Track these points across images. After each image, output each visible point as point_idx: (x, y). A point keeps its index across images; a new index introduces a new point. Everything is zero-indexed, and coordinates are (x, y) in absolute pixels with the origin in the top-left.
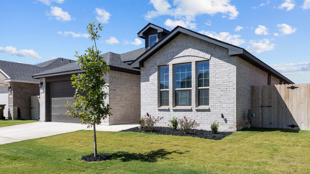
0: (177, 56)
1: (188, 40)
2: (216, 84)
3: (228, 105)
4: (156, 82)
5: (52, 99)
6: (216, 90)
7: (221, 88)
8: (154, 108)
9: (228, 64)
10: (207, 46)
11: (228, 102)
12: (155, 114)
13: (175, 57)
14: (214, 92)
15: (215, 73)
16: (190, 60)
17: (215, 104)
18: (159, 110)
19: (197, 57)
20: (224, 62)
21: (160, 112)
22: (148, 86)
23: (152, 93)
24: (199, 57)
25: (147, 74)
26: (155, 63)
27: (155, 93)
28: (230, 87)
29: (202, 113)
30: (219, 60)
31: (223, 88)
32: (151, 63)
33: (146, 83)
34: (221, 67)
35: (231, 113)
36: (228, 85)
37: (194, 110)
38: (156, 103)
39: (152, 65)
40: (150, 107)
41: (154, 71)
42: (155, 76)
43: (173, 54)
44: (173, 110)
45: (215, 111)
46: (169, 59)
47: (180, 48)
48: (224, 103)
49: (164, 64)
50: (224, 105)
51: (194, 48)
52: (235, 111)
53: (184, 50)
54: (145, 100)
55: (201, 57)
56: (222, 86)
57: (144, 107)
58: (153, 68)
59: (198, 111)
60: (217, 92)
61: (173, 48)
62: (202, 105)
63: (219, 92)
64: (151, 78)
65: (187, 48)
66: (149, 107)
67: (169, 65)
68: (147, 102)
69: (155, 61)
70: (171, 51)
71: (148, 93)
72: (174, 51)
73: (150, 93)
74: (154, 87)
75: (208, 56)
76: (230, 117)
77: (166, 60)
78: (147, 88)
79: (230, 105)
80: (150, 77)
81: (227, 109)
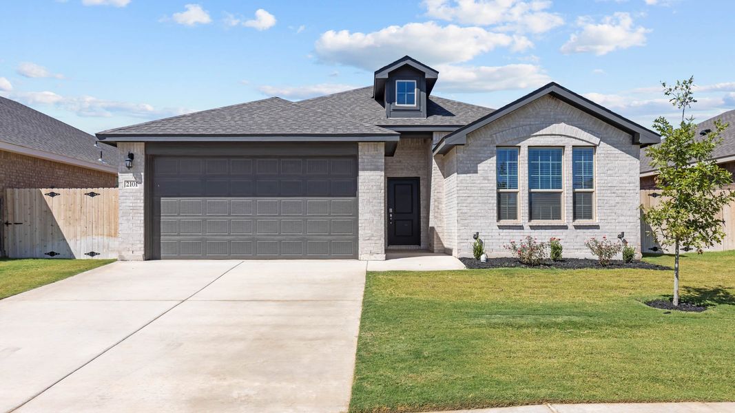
0: (538, 133)
1: (559, 109)
2: (609, 185)
3: (628, 218)
4: (493, 175)
5: (163, 200)
6: (609, 195)
7: (617, 191)
8: (488, 224)
9: (628, 155)
10: (593, 124)
11: (629, 213)
12: (490, 234)
13: (535, 134)
14: (606, 198)
15: (606, 168)
16: (563, 142)
17: (606, 218)
18: (500, 227)
19: (576, 138)
20: (620, 152)
21: (501, 231)
22: (474, 181)
23: (483, 195)
24: (580, 139)
25: (472, 158)
26: (490, 139)
27: (492, 195)
28: (631, 191)
29: (585, 231)
30: (613, 148)
31: (620, 191)
32: (482, 139)
33: (469, 175)
34: (617, 159)
35: (633, 231)
36: (627, 188)
37: (571, 226)
38: (492, 214)
39: (484, 142)
40: (479, 222)
41: (489, 155)
42: (491, 165)
43: (530, 128)
44: (530, 226)
45: (607, 228)
46: (522, 136)
47: (543, 119)
48: (622, 215)
49: (510, 143)
50: (622, 219)
51: (569, 122)
52: (639, 227)
53: (552, 124)
54: (468, 208)
55: (583, 140)
56: (617, 188)
57: (466, 221)
58: (486, 148)
59: (577, 227)
60: (610, 198)
61: (529, 118)
62: (581, 218)
63: (613, 198)
64: (481, 167)
65: (558, 121)
66: (476, 221)
67: (520, 147)
68: (473, 211)
69: (491, 136)
70: (525, 123)
71: (473, 195)
72: (532, 123)
73: (479, 195)
74: (489, 185)
75: (595, 140)
76: (632, 237)
77: (516, 137)
78: (472, 185)
79: (631, 218)
80: (479, 165)
81: (626, 224)
